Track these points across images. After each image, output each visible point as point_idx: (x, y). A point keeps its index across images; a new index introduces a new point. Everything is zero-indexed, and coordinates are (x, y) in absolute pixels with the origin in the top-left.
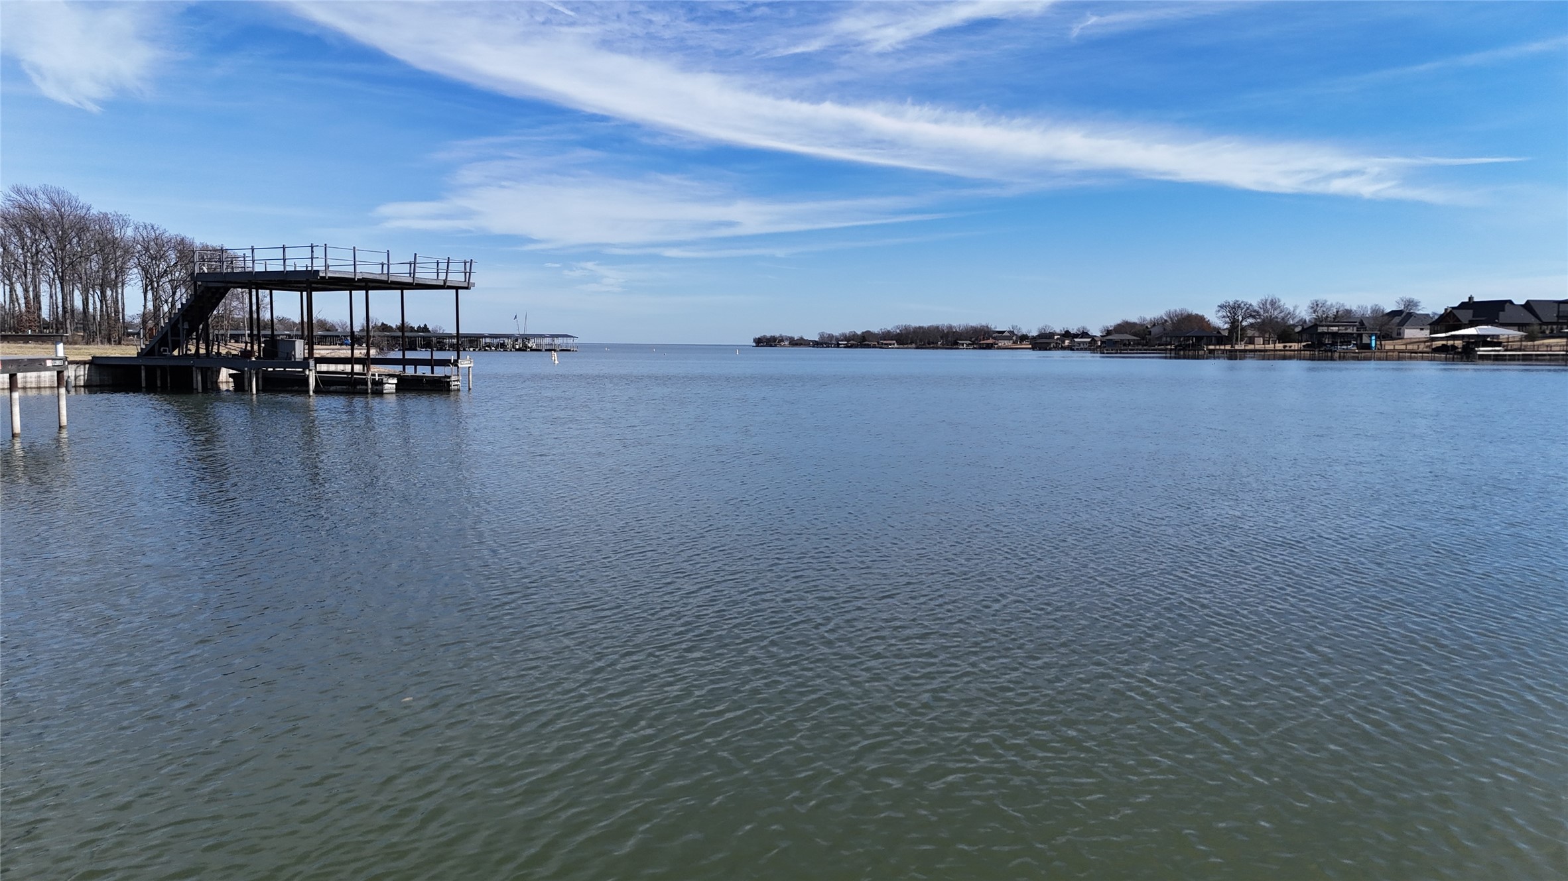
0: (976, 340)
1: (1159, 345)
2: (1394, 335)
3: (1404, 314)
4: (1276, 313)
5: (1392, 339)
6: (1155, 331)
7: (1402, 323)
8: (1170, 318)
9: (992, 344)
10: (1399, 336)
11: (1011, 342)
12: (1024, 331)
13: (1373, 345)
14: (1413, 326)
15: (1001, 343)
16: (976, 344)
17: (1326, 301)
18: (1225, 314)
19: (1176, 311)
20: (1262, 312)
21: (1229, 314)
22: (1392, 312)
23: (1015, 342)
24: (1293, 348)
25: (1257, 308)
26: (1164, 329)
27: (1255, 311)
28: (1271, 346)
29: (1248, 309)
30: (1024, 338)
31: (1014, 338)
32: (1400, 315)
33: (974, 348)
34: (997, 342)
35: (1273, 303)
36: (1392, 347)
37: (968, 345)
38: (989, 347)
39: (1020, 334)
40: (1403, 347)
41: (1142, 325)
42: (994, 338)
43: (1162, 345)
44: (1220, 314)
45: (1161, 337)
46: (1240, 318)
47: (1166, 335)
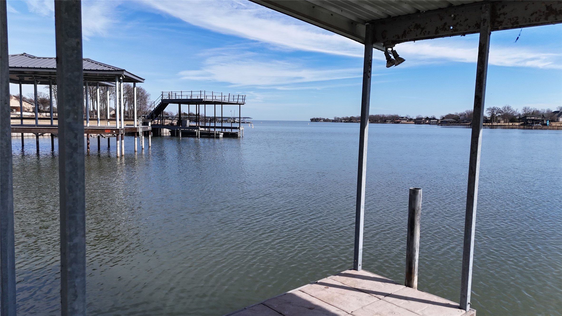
0: (393, 120)
1: (463, 123)
2: (556, 120)
3: (559, 113)
4: (509, 111)
5: (555, 122)
6: (461, 118)
7: (559, 116)
8: (467, 113)
9: (399, 122)
10: (558, 121)
11: (406, 121)
12: (411, 117)
13: (548, 124)
15: (402, 121)
16: (393, 122)
17: (529, 107)
18: (489, 112)
19: (470, 110)
20: (504, 111)
21: (491, 112)
22: (555, 112)
23: (408, 121)
24: (516, 125)
26: (465, 117)
27: (501, 111)
28: (507, 124)
29: (498, 110)
30: (411, 120)
34: (401, 121)
35: (508, 108)
36: (555, 125)
37: (390, 122)
38: (398, 123)
39: (409, 118)
40: (559, 125)
41: (456, 115)
42: (400, 120)
44: (487, 112)
45: (464, 120)
46: (495, 113)
47: (466, 119)
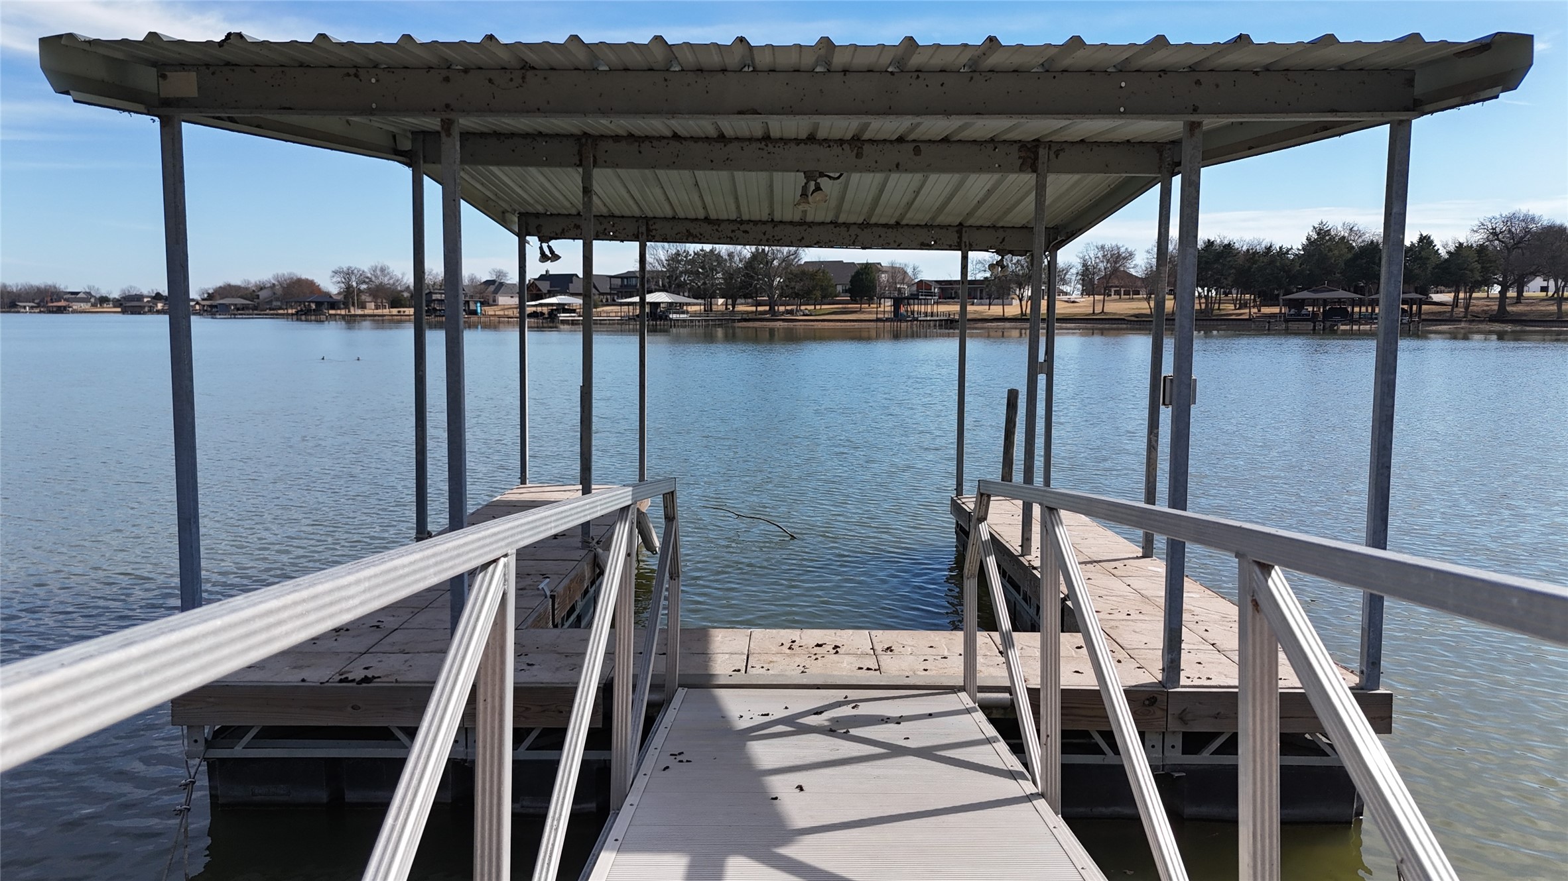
0: (42, 301)
1: (270, 309)
2: (491, 302)
3: (497, 284)
4: (386, 279)
5: (489, 305)
6: (263, 294)
7: (496, 291)
8: (278, 281)
9: (65, 308)
10: (494, 303)
11: (89, 304)
12: (104, 292)
13: (479, 311)
14: (505, 294)
15: (76, 306)
16: (43, 307)
17: (432, 270)
18: (339, 279)
19: (284, 275)
20: (373, 279)
21: (344, 280)
22: (487, 282)
23: (94, 305)
24: (406, 313)
25: (369, 275)
26: (274, 294)
27: (368, 278)
28: (386, 311)
29: (361, 275)
30: (103, 300)
31: (93, 300)
32: (494, 284)
33: (40, 312)
34: (71, 305)
35: (382, 270)
36: (493, 313)
37: (32, 307)
38: (61, 310)
39: (98, 296)
40: (501, 313)
41: (247, 289)
42: (66, 300)
43: (273, 309)
44: (334, 280)
45: (271, 301)
46: (354, 284)
47: (277, 299)
